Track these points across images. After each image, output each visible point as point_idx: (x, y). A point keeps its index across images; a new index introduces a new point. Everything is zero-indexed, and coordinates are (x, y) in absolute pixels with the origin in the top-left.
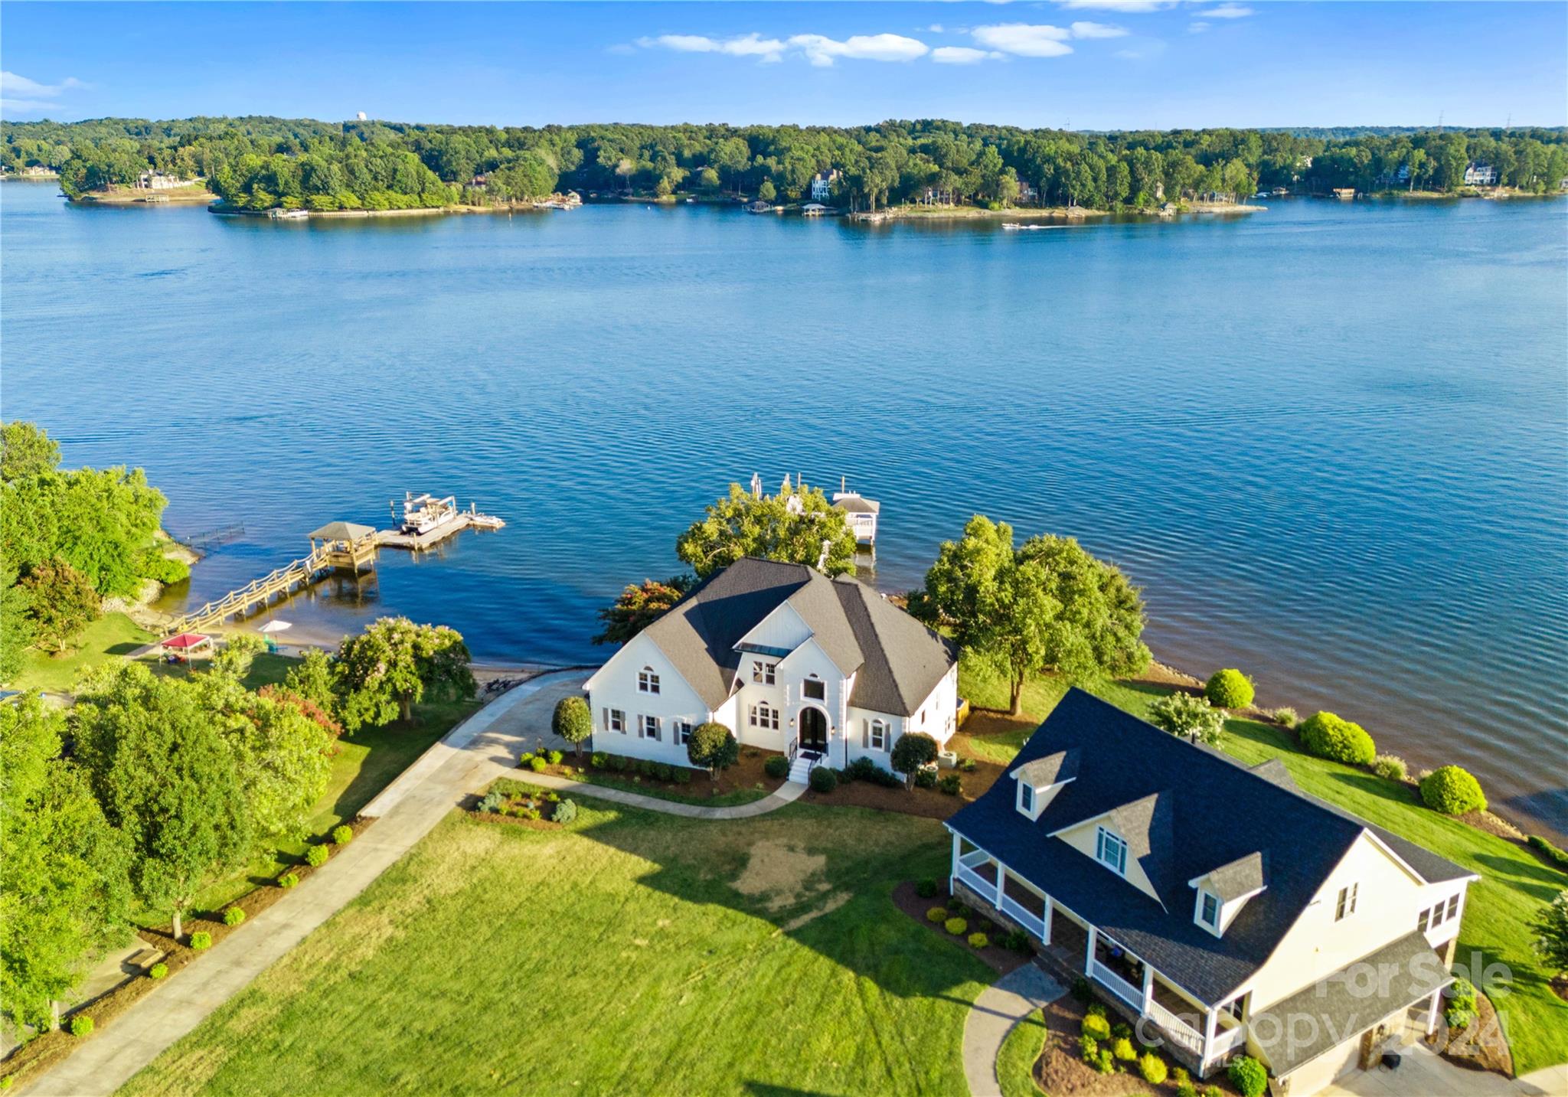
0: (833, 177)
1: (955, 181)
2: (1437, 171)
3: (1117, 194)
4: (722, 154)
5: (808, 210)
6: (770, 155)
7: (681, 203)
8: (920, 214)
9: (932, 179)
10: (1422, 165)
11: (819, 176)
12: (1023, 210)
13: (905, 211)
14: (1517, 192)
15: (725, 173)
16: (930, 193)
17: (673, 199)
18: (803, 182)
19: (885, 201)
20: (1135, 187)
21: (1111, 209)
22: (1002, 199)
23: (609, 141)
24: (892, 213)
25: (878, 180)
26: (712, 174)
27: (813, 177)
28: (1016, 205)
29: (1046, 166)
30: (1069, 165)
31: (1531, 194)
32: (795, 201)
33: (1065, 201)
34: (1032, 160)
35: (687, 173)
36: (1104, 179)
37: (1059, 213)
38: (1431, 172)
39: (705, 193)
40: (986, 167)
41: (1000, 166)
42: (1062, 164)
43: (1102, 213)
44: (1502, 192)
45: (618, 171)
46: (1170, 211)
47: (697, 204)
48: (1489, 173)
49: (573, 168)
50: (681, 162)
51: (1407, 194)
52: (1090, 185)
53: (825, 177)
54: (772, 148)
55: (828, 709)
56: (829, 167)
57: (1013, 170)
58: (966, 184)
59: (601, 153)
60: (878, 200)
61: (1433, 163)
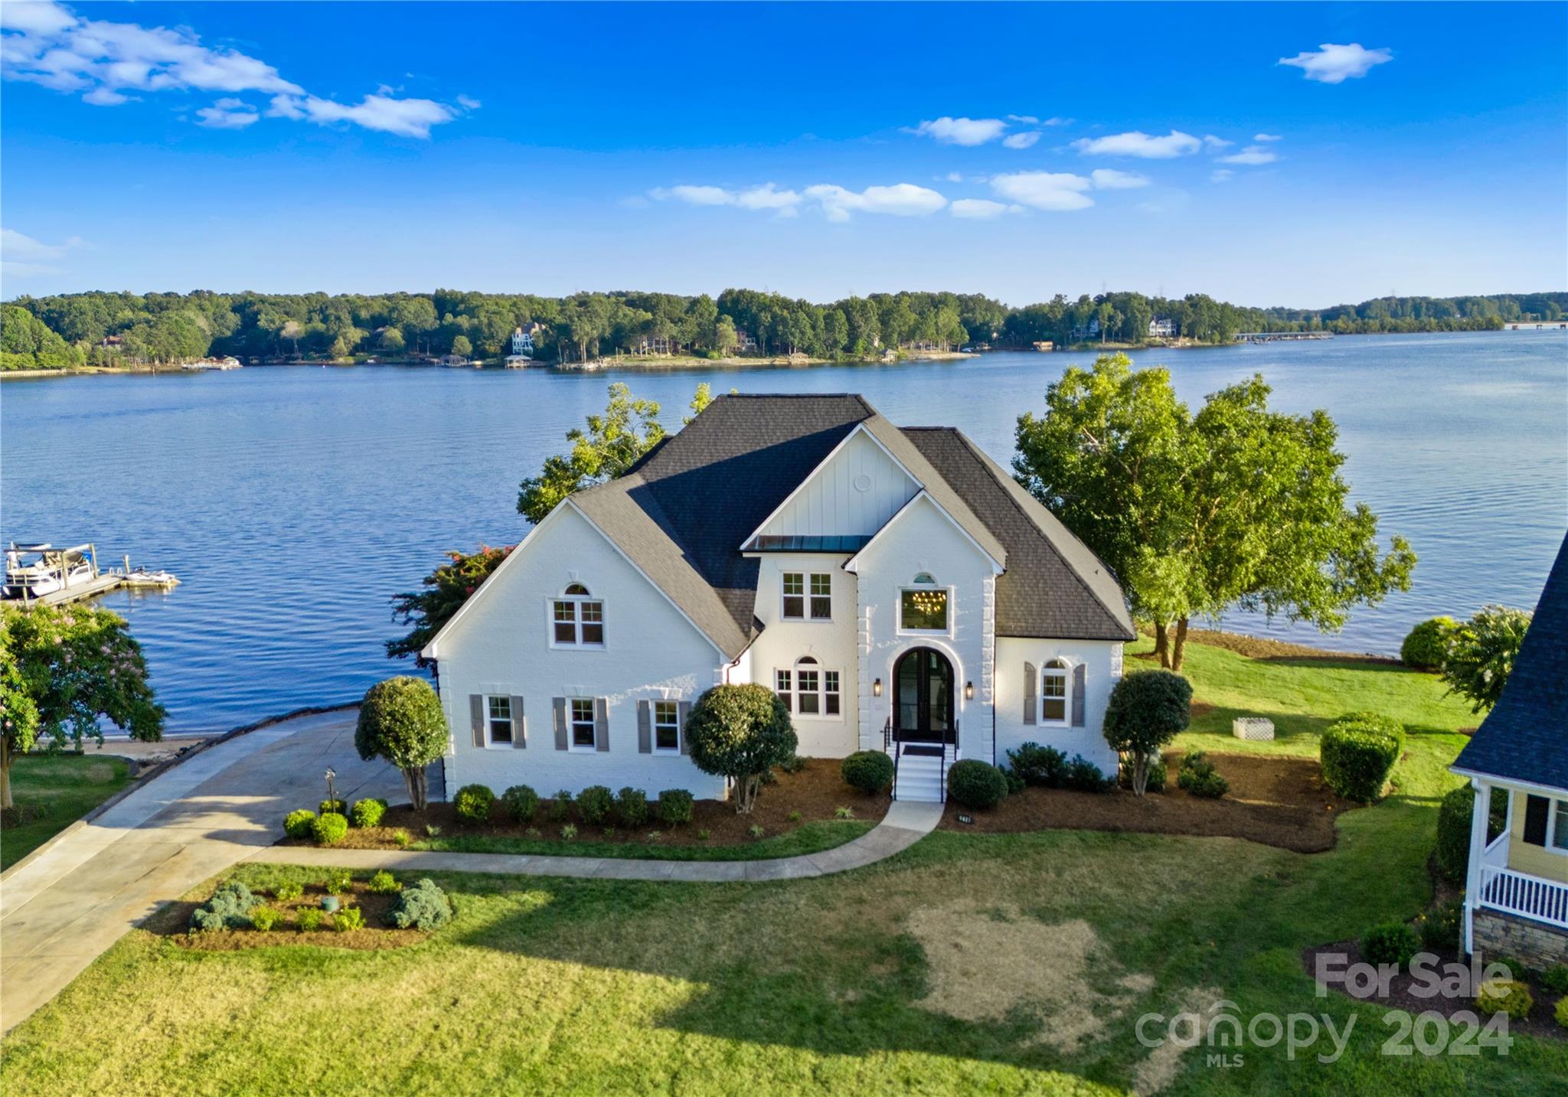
0: (536, 329)
1: (670, 330)
2: (1125, 323)
3: (836, 342)
4: (406, 312)
5: (511, 362)
6: (460, 313)
7: (362, 363)
8: (636, 363)
9: (646, 327)
10: (1111, 318)
11: (519, 330)
12: (744, 359)
13: (620, 360)
14: (1197, 342)
15: (409, 333)
16: (645, 344)
17: (351, 360)
18: (502, 336)
19: (596, 351)
20: (853, 335)
21: (831, 357)
22: (721, 348)
23: (270, 304)
24: (606, 362)
25: (588, 328)
26: (395, 334)
27: (513, 331)
28: (736, 354)
29: (762, 314)
30: (785, 313)
31: (1209, 344)
32: (495, 355)
33: (785, 349)
34: (747, 310)
35: (367, 334)
36: (822, 326)
37: (779, 361)
38: (1120, 324)
39: (389, 354)
40: (701, 315)
41: (715, 314)
42: (779, 312)
43: (823, 361)
44: (1184, 342)
45: (284, 333)
46: (890, 357)
47: (379, 364)
48: (1169, 325)
49: (229, 334)
50: (357, 322)
51: (1100, 345)
52: (809, 333)
53: (527, 330)
54: (462, 307)
55: (955, 645)
56: (529, 320)
57: (730, 319)
58: (683, 333)
59: (262, 317)
60: (588, 351)
61: (1120, 316)
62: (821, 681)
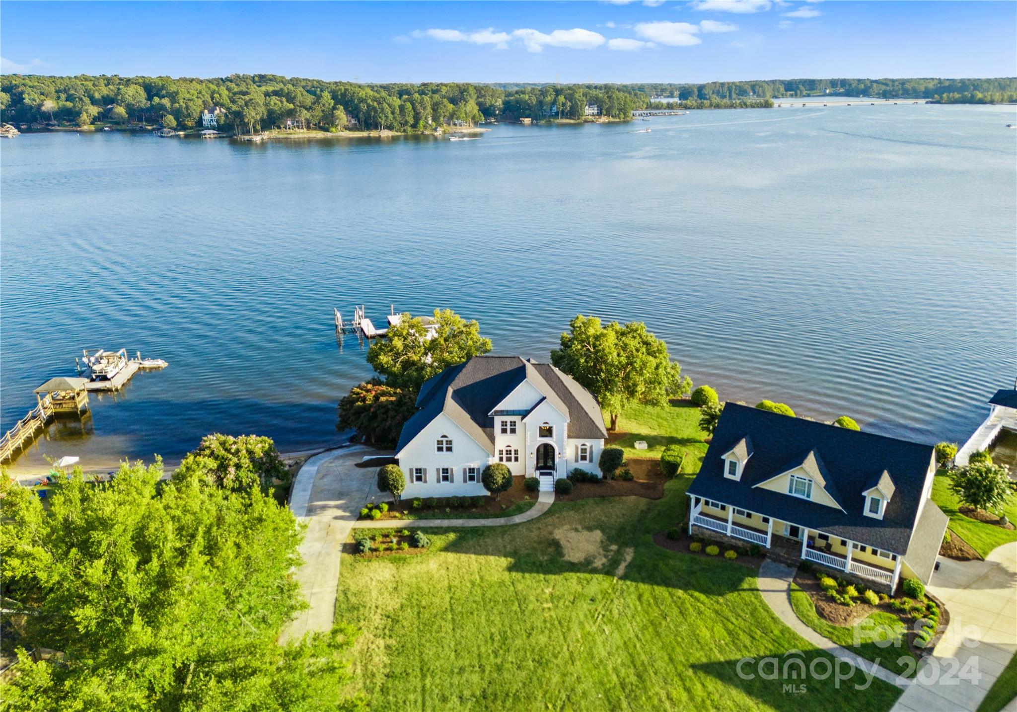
0: (217, 112)
1: (305, 114)
2: (571, 107)
3: (406, 122)
4: (127, 96)
5: (205, 134)
6: (163, 97)
7: (100, 130)
8: (285, 136)
9: (291, 113)
10: (564, 105)
11: (206, 111)
12: (351, 133)
13: (274, 133)
14: (611, 119)
15: (130, 108)
16: (289, 123)
17: (92, 128)
18: (196, 115)
19: (259, 127)
20: (417, 118)
21: (404, 131)
22: (337, 126)
23: (30, 87)
24: (266, 135)
25: (253, 114)
26: (121, 110)
27: (202, 112)
28: (346, 129)
29: (361, 105)
30: (375, 104)
31: (618, 120)
32: (191, 128)
33: (377, 126)
34: (352, 101)
35: (101, 110)
36: (398, 112)
37: (374, 134)
38: (568, 108)
39: (117, 123)
40: (324, 105)
41: (332, 105)
42: (371, 103)
43: (399, 134)
44: (604, 119)
45: (43, 108)
46: (439, 132)
47: (112, 131)
48: (596, 109)
50: (94, 102)
51: (558, 121)
52: (391, 116)
53: (212, 111)
54: (164, 92)
55: (556, 442)
56: (212, 105)
57: (342, 108)
58: (313, 116)
59: (25, 96)
60: (254, 127)
61: (569, 104)
62: (513, 452)
